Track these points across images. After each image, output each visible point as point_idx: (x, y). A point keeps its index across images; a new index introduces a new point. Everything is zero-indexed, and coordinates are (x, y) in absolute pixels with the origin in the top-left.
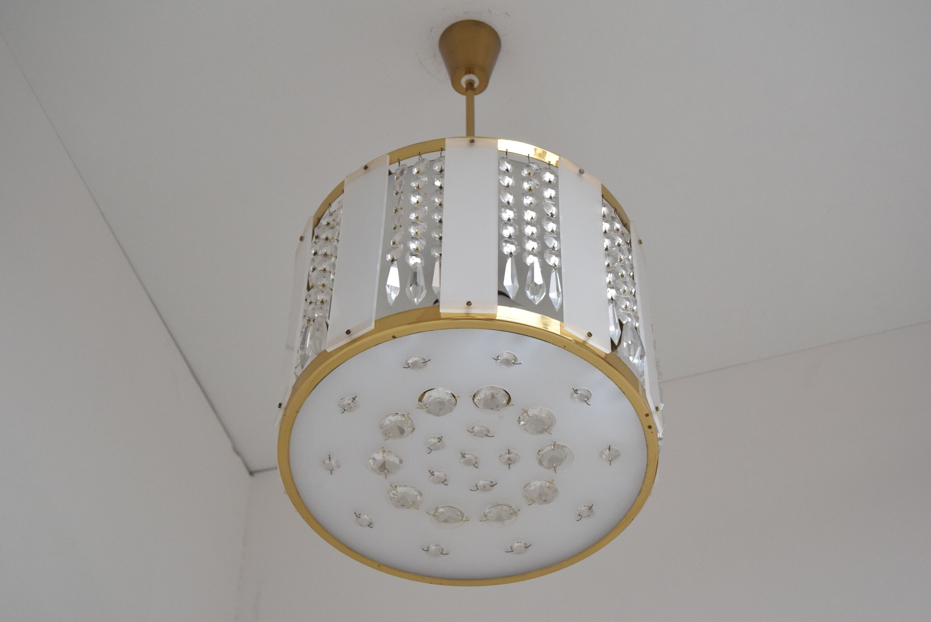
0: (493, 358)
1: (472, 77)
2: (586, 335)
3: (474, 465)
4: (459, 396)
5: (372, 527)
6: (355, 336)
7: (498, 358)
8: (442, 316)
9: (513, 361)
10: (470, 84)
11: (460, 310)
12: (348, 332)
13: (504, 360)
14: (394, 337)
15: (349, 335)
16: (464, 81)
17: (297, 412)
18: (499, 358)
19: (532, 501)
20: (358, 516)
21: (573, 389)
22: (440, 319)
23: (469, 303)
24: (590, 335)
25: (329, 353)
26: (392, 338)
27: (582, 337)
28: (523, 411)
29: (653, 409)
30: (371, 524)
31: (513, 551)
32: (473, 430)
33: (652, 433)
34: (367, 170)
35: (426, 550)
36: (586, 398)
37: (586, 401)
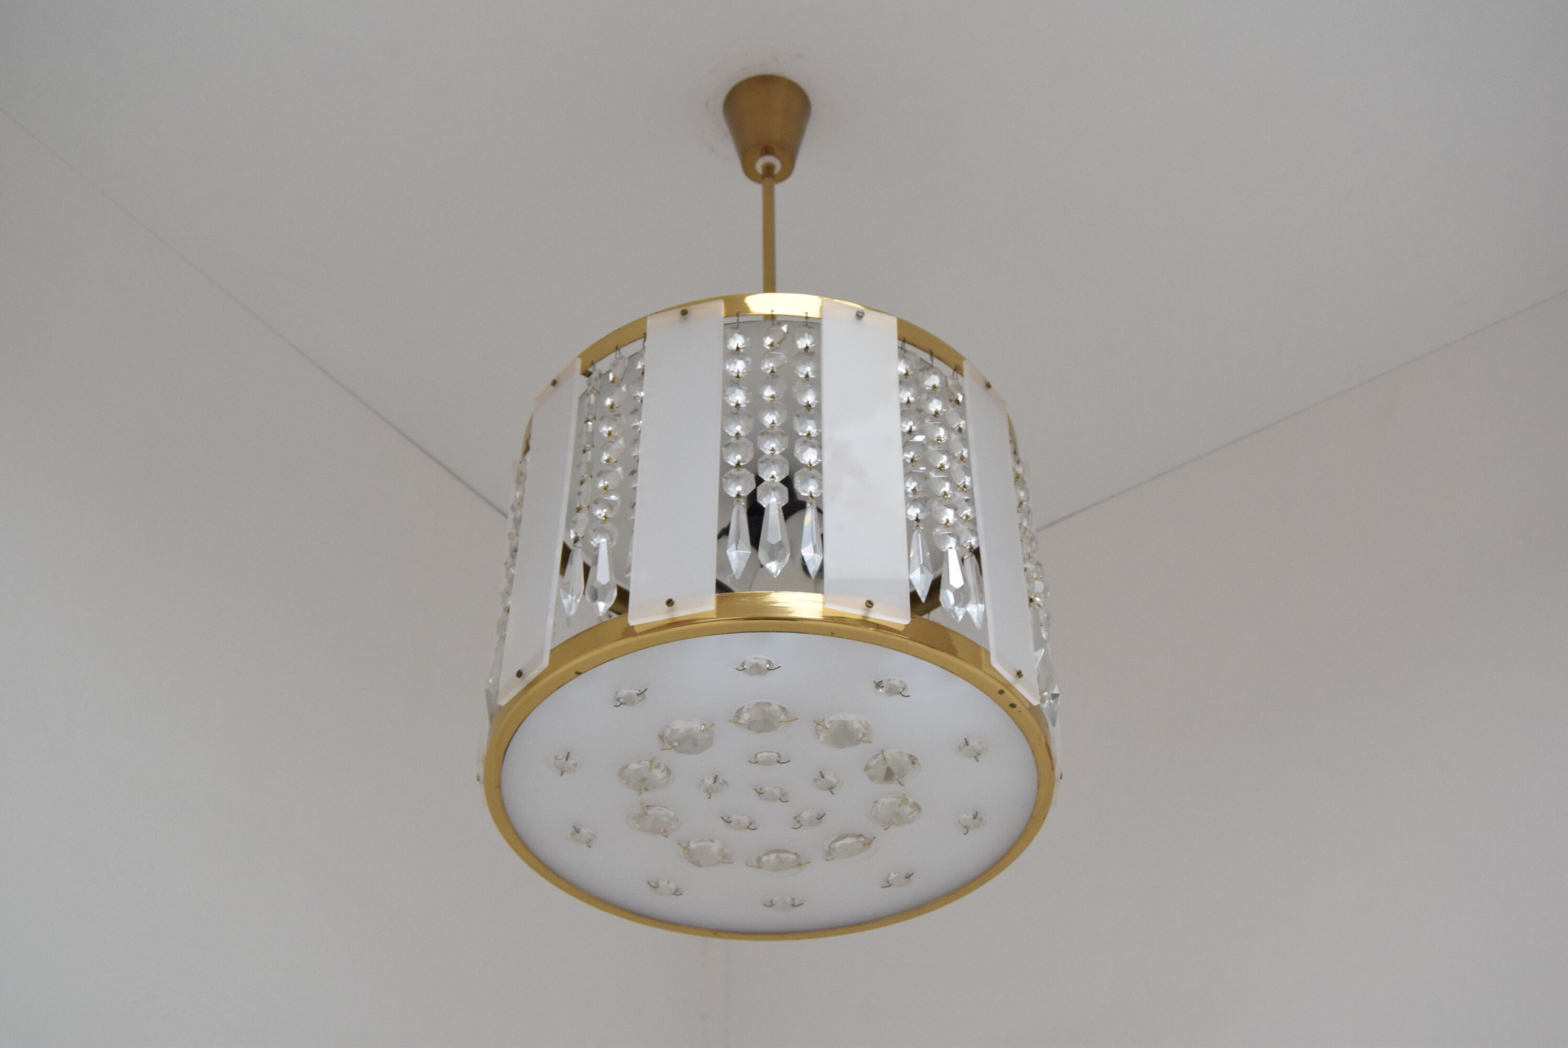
0: (737, 669)
1: (770, 159)
2: (864, 606)
3: (780, 799)
4: (713, 724)
5: (681, 894)
6: (531, 676)
7: (743, 666)
8: (638, 630)
9: (768, 666)
10: (769, 169)
11: (661, 616)
12: (519, 674)
13: (751, 667)
14: (578, 673)
15: (522, 677)
16: (759, 166)
17: (499, 786)
18: (745, 666)
19: (888, 824)
20: (655, 887)
21: (874, 682)
22: (635, 634)
23: (670, 603)
24: (870, 604)
25: (503, 707)
26: (575, 675)
27: (856, 612)
28: (815, 724)
29: (1009, 677)
30: (676, 890)
31: (890, 885)
32: (757, 759)
33: (1020, 711)
34: (556, 385)
35: (770, 904)
36: (899, 691)
37: (901, 693)
